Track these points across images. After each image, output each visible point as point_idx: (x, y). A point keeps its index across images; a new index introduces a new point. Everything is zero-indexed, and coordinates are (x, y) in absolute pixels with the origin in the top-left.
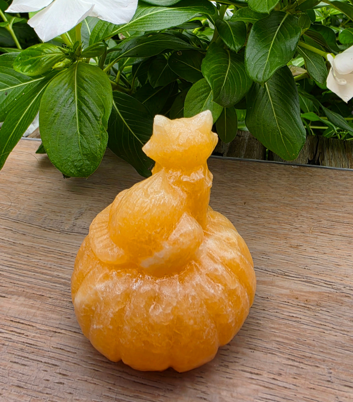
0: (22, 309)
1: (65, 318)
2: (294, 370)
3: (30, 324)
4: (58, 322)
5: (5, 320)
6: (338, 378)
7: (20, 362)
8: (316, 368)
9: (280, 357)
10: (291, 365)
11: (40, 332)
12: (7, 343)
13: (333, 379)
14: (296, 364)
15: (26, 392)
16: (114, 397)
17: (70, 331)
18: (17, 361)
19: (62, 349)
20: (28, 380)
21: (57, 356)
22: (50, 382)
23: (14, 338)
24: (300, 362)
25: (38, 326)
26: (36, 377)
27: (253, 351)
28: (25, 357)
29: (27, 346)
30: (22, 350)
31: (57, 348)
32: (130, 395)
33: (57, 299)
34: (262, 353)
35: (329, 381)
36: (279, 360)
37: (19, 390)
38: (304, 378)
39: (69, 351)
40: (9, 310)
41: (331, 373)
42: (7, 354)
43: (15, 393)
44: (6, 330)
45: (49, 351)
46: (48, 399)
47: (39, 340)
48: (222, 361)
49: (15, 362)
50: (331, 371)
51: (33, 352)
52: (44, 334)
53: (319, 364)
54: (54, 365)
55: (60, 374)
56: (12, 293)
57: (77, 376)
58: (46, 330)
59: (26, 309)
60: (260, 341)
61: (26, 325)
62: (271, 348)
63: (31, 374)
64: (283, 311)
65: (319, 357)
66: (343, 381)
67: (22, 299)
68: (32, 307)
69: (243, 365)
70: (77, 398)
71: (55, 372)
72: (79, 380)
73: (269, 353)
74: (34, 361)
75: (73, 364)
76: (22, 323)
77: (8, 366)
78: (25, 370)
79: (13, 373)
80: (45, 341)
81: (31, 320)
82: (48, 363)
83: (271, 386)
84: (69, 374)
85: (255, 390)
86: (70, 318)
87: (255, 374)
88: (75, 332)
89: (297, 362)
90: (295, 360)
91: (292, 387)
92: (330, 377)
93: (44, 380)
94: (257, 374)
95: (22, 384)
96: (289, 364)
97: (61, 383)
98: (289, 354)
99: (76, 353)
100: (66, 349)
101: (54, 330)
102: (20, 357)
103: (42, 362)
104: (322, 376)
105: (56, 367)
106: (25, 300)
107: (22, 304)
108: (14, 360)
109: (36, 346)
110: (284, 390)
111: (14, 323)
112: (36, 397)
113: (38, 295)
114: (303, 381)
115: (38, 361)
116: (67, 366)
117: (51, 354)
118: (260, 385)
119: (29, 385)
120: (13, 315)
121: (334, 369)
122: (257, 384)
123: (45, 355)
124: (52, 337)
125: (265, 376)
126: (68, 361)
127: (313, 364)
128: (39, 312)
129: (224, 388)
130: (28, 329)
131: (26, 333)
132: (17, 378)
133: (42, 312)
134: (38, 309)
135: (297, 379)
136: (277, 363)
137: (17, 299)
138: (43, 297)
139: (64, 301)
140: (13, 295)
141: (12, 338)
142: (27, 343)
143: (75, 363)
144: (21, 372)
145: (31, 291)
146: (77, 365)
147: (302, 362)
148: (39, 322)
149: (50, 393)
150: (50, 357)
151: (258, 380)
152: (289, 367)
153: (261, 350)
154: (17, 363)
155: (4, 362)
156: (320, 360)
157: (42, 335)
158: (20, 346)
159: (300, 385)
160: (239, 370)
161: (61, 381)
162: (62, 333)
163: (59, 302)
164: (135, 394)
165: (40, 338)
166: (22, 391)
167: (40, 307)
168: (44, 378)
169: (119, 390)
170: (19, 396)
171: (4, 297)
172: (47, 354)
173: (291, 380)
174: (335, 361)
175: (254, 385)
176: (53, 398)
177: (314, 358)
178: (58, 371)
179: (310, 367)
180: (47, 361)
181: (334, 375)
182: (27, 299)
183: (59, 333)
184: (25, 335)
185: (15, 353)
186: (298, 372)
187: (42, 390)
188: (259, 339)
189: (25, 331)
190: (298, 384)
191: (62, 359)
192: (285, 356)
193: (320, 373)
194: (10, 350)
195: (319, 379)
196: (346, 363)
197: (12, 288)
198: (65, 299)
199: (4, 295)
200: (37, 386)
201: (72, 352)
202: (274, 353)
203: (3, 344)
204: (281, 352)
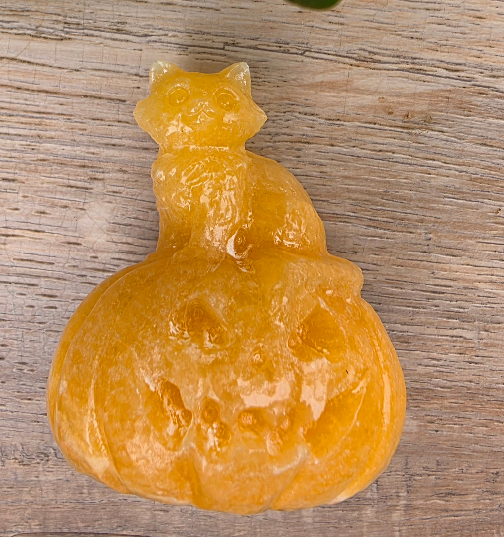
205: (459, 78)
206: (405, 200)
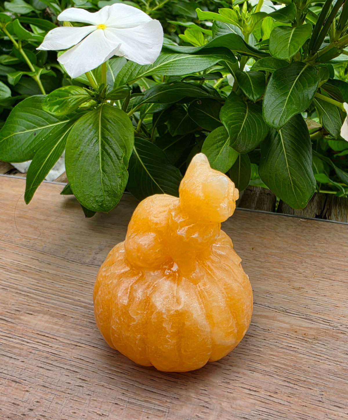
0: (47, 325)
1: (85, 335)
2: (290, 390)
3: (54, 338)
4: (79, 338)
5: (32, 333)
6: (329, 399)
7: (44, 367)
8: (309, 390)
9: (276, 379)
10: (286, 386)
11: (63, 345)
12: (34, 352)
13: (324, 400)
14: (291, 385)
15: (50, 391)
16: (127, 400)
17: (89, 345)
18: (43, 366)
19: (82, 360)
20: (52, 382)
21: (77, 364)
22: (71, 384)
23: (40, 348)
24: (294, 384)
25: (61, 340)
26: (59, 380)
27: (252, 372)
28: (50, 364)
29: (51, 355)
30: (47, 358)
31: (77, 358)
32: (141, 400)
33: (78, 319)
34: (261, 374)
35: (320, 401)
36: (275, 381)
37: (44, 389)
38: (297, 397)
39: (88, 362)
40: (36, 325)
41: (323, 395)
42: (34, 360)
43: (41, 391)
44: (33, 341)
45: (70, 360)
46: (69, 398)
47: (61, 350)
48: (224, 379)
49: (41, 367)
50: (323, 393)
51: (57, 360)
52: (66, 346)
53: (312, 387)
54: (74, 371)
55: (80, 379)
56: (38, 312)
57: (95, 382)
58: (68, 343)
59: (50, 325)
60: (259, 364)
61: (51, 338)
62: (269, 371)
63: (54, 377)
64: (283, 342)
65: (312, 381)
66: (333, 402)
67: (47, 317)
68: (56, 324)
69: (242, 383)
70: (95, 399)
71: (76, 377)
72: (96, 384)
73: (267, 375)
74: (57, 367)
75: (92, 372)
76: (47, 337)
77: (35, 369)
78: (50, 374)
79: (39, 375)
80: (68, 352)
81: (55, 335)
82: (70, 370)
83: (267, 401)
84: (88, 379)
85: (252, 403)
86: (89, 335)
87: (253, 391)
88: (94, 347)
89: (292, 384)
90: (291, 382)
91: (286, 403)
92: (322, 398)
93: (66, 382)
94: (255, 391)
95: (47, 385)
96: (285, 385)
97: (81, 386)
98: (285, 377)
99: (94, 363)
100: (85, 360)
101: (75, 344)
102: (45, 364)
103: (64, 368)
104: (314, 397)
105: (77, 373)
106: (49, 318)
107: (47, 321)
108: (40, 365)
109: (59, 355)
110: (279, 405)
111: (40, 336)
112: (60, 396)
113: (62, 314)
114: (296, 400)
115: (61, 367)
116: (86, 373)
117: (73, 363)
118: (257, 400)
119: (53, 386)
120: (39, 330)
121: (326, 392)
122: (254, 399)
123: (67, 363)
124: (73, 349)
125: (263, 394)
126: (87, 370)
127: (307, 387)
128: (62, 329)
129: (225, 400)
130: (53, 341)
131: (51, 345)
132: (43, 380)
133: (65, 329)
134: (61, 326)
135: (291, 397)
136: (274, 383)
137: (43, 317)
138: (65, 317)
139: (84, 321)
140: (39, 313)
141: (38, 348)
142: (51, 353)
143: (93, 372)
144: (45, 375)
145: (55, 311)
146: (95, 373)
147: (297, 384)
148: (61, 336)
149: (71, 393)
150: (72, 365)
151: (255, 395)
152: (285, 387)
153: (260, 372)
154: (43, 368)
155: (31, 366)
156: (313, 383)
157: (64, 347)
158: (45, 354)
159: (294, 403)
160: (239, 387)
161: (81, 385)
162: (82, 347)
163: (80, 322)
164: (145, 399)
165: (62, 349)
166: (47, 390)
167: (63, 324)
168: (67, 381)
169: (131, 395)
170: (44, 394)
171: (32, 314)
172: (69, 362)
173: (285, 398)
174: (327, 386)
175: (252, 400)
176: (73, 397)
177: (308, 382)
178: (78, 377)
179: (304, 389)
180: (68, 368)
181: (326, 396)
182: (51, 317)
183: (80, 346)
184: (50, 346)
185: (41, 360)
186: (292, 392)
187: (65, 390)
188: (259, 363)
189: (50, 343)
190: (291, 402)
191: (82, 367)
192: (281, 378)
193: (313, 394)
194: (36, 357)
195: (311, 399)
196: (336, 387)
197: (38, 307)
198: (85, 320)
199: (31, 313)
200: (60, 387)
201: (91, 363)
202: (271, 375)
203: (31, 352)
204: (278, 375)
205: (330, 325)
206: (305, 371)
